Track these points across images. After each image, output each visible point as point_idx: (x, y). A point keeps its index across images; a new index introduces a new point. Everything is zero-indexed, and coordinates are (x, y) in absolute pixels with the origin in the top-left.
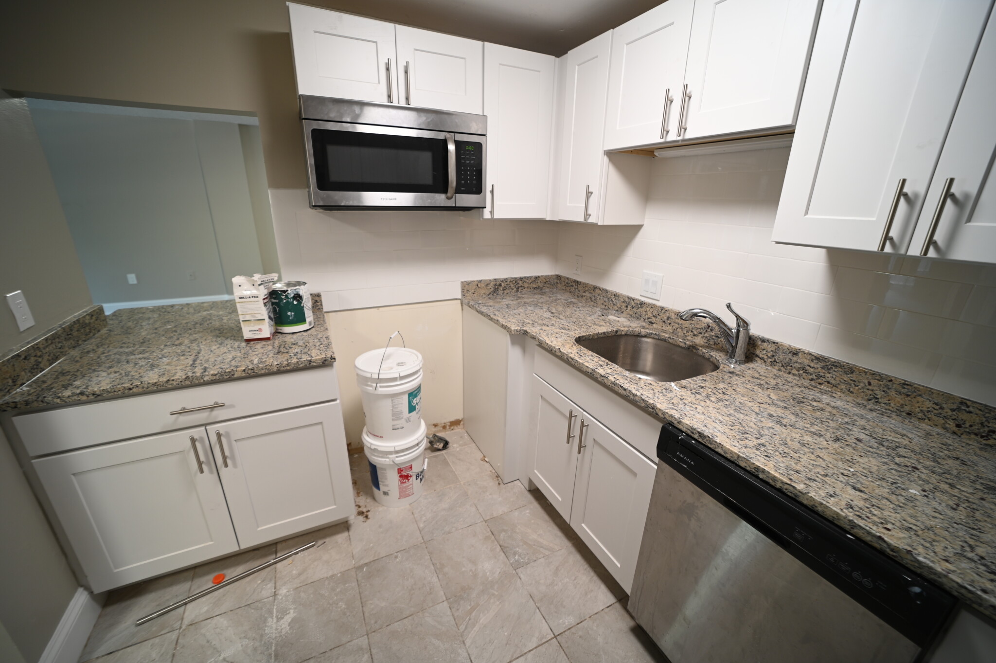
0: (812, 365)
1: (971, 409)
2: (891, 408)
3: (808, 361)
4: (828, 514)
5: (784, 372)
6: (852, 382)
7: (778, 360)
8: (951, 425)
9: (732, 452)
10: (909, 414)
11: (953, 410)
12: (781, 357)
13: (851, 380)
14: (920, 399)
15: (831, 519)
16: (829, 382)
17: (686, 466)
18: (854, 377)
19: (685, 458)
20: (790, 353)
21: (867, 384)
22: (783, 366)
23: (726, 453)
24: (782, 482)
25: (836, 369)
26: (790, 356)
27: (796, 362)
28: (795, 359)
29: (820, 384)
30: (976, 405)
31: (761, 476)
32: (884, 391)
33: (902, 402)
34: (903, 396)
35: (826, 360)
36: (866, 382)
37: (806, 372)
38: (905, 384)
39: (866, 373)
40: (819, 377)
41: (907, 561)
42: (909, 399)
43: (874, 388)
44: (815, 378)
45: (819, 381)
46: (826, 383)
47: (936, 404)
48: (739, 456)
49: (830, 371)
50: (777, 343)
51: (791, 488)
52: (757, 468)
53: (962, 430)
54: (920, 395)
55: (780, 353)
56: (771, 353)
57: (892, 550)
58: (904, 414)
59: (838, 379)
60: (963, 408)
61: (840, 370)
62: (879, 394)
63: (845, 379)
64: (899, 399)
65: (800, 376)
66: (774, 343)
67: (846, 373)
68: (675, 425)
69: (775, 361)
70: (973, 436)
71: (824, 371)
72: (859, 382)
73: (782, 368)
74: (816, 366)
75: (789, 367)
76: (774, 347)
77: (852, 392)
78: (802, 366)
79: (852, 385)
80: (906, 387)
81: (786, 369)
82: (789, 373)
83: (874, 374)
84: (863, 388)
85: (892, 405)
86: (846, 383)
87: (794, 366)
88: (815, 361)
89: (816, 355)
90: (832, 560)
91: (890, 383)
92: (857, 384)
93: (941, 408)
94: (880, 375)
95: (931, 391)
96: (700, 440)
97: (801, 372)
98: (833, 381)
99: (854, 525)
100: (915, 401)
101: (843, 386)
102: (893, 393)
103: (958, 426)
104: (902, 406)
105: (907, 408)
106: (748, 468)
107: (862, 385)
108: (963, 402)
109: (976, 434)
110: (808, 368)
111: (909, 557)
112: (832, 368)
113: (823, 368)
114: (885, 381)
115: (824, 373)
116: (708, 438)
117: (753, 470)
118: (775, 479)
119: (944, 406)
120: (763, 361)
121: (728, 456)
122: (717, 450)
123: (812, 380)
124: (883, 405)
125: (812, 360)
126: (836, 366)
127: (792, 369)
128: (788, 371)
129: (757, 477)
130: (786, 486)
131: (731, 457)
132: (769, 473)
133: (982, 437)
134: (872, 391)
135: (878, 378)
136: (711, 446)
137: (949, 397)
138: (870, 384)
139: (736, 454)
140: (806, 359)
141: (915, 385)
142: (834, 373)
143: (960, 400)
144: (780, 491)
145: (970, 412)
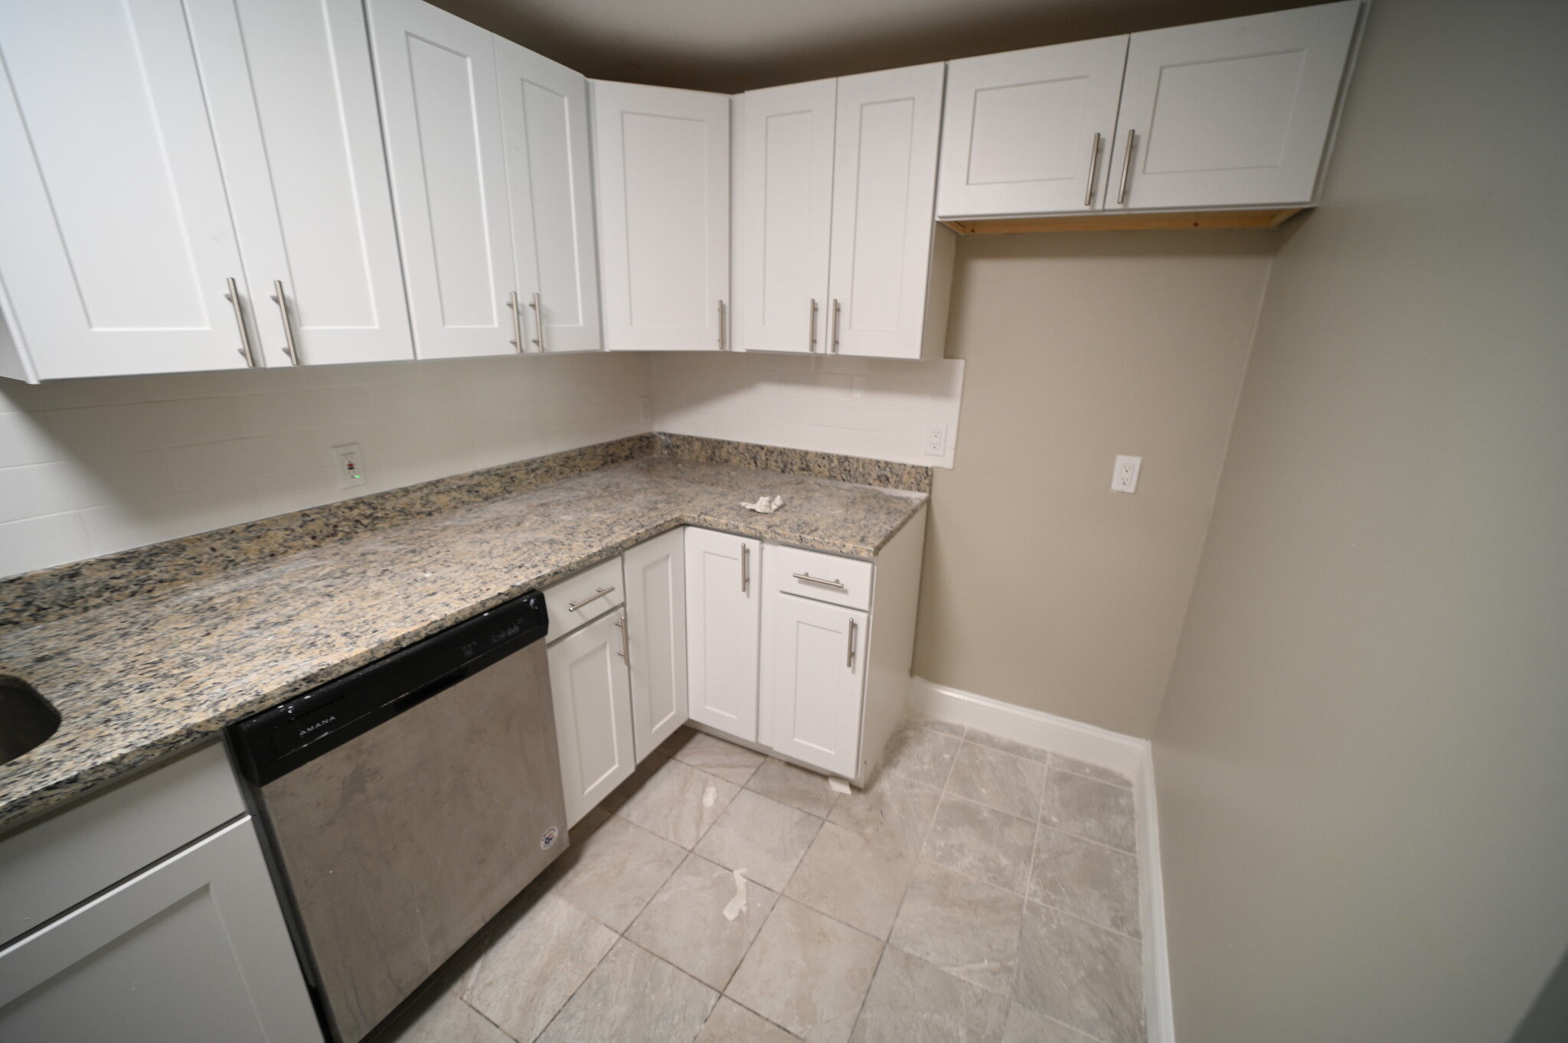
0: (117, 573)
1: (313, 517)
2: (253, 562)
3: (107, 573)
4: (467, 615)
5: (74, 614)
6: (192, 561)
7: (45, 603)
8: (309, 541)
9: (362, 655)
10: (272, 555)
11: (301, 527)
12: (48, 595)
13: (190, 559)
14: (271, 533)
15: (469, 616)
16: (161, 581)
17: (326, 734)
18: (189, 553)
19: (318, 725)
20: (62, 578)
21: (210, 552)
22: (63, 607)
23: (355, 663)
24: (425, 628)
25: (159, 559)
26: (67, 583)
27: (87, 586)
28: (78, 582)
29: (149, 591)
30: (313, 511)
31: (404, 644)
32: (234, 548)
33: (258, 547)
34: (255, 540)
35: (136, 555)
36: (207, 550)
37: (114, 590)
38: (249, 527)
39: (200, 540)
40: (141, 583)
41: (516, 593)
42: (262, 539)
43: (222, 552)
44: (135, 588)
45: (147, 588)
46: (159, 585)
47: (286, 529)
48: (372, 651)
49: (153, 566)
50: (20, 578)
51: (434, 625)
52: (398, 641)
53: (317, 539)
54: (269, 530)
55: (42, 591)
56: (19, 600)
57: (507, 595)
58: (268, 558)
59: (170, 569)
60: (307, 519)
61: (165, 555)
62: (231, 554)
63: (181, 563)
64: (254, 546)
65: (108, 601)
66: (12, 581)
67: (176, 555)
68: (257, 711)
69: (40, 609)
70: (328, 539)
71: (142, 571)
72: (200, 555)
73: (65, 611)
74: (125, 572)
75: (78, 602)
76: (18, 590)
77: (200, 574)
78: (101, 585)
79: (196, 564)
80: (251, 529)
81: (73, 608)
82: (86, 609)
83: (210, 535)
84: (209, 559)
85: (252, 557)
86: (184, 566)
87: (84, 594)
88: (118, 566)
89: (112, 557)
90: (495, 641)
91: (234, 536)
92: (198, 560)
93: (293, 531)
94: (217, 532)
95: (274, 520)
96: (312, 686)
97: (107, 595)
98: (166, 576)
99: (483, 603)
100: (268, 538)
101: (185, 574)
102: (244, 544)
103: (314, 538)
104: (261, 551)
105: (267, 551)
106: (389, 651)
107: (206, 556)
108: (304, 514)
109: (328, 536)
110: (114, 582)
111: (515, 589)
112: (152, 560)
113: (138, 567)
114: (227, 536)
115: (146, 573)
116: (322, 673)
117: (395, 647)
118: (417, 633)
119: (293, 527)
120: (10, 626)
121: (361, 664)
122: (342, 673)
123: (133, 594)
124: (243, 563)
125: (113, 567)
126: (156, 554)
127: (86, 602)
128: (79, 609)
129: (402, 649)
130: (430, 628)
131: (365, 660)
132: (409, 633)
133: (333, 535)
134: (222, 555)
135: (218, 537)
136: (334, 676)
137: (289, 517)
138: (213, 550)
139: (367, 652)
140: (100, 571)
141: (260, 523)
142: (160, 564)
143: (300, 514)
144: (428, 637)
145: (313, 520)
